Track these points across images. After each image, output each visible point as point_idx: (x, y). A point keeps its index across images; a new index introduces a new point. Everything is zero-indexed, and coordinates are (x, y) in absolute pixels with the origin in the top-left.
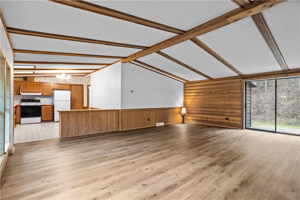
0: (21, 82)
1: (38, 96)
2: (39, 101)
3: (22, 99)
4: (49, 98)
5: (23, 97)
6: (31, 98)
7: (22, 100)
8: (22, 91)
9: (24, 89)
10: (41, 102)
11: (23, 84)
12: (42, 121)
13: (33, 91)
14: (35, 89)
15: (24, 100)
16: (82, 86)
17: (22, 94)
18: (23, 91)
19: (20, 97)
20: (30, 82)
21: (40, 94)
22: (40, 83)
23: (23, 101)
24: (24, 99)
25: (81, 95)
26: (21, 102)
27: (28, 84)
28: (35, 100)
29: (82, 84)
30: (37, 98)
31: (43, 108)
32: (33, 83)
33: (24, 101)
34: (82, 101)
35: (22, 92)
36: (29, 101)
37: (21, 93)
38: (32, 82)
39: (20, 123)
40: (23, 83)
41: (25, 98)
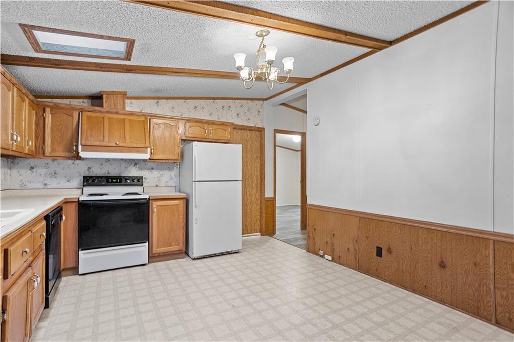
0: (82, 111)
1: (135, 163)
2: (138, 181)
3: (87, 174)
4: (169, 169)
5: (90, 168)
6: (114, 171)
7: (84, 177)
8: (84, 143)
9: (91, 136)
10: (144, 184)
11: (89, 118)
12: (153, 257)
13: (122, 145)
14: (128, 137)
15: (91, 177)
16: (261, 131)
17: (83, 154)
18: (89, 143)
19: (82, 169)
20: (112, 113)
21: (146, 156)
22: (145, 115)
23: (89, 180)
24: (91, 174)
25: (258, 160)
26: (84, 185)
27: (106, 121)
28: (126, 178)
29: (259, 126)
30: (134, 172)
31: (154, 205)
32: (123, 117)
33: (93, 181)
34: (259, 180)
35: (86, 147)
36: (108, 181)
37: (83, 151)
38: (117, 113)
39: (75, 270)
40: (89, 114)
41: (98, 171)
